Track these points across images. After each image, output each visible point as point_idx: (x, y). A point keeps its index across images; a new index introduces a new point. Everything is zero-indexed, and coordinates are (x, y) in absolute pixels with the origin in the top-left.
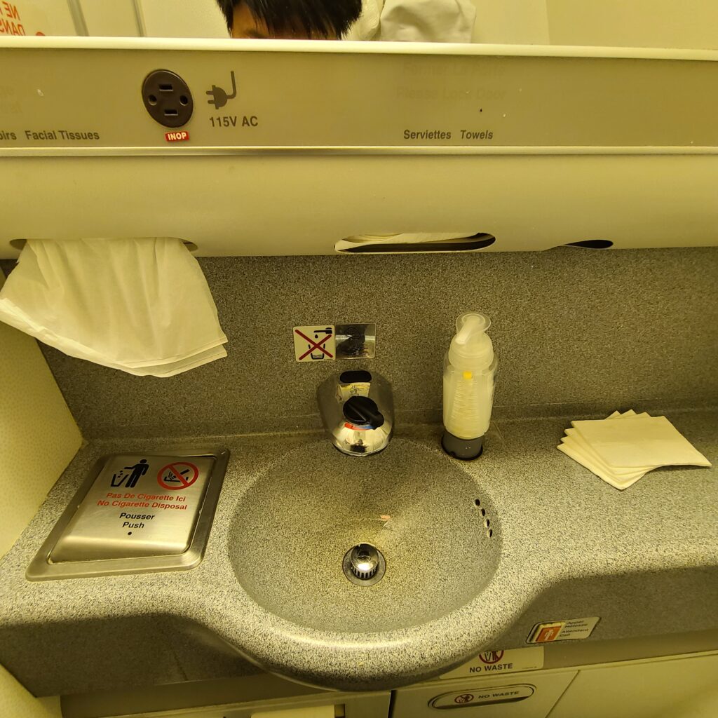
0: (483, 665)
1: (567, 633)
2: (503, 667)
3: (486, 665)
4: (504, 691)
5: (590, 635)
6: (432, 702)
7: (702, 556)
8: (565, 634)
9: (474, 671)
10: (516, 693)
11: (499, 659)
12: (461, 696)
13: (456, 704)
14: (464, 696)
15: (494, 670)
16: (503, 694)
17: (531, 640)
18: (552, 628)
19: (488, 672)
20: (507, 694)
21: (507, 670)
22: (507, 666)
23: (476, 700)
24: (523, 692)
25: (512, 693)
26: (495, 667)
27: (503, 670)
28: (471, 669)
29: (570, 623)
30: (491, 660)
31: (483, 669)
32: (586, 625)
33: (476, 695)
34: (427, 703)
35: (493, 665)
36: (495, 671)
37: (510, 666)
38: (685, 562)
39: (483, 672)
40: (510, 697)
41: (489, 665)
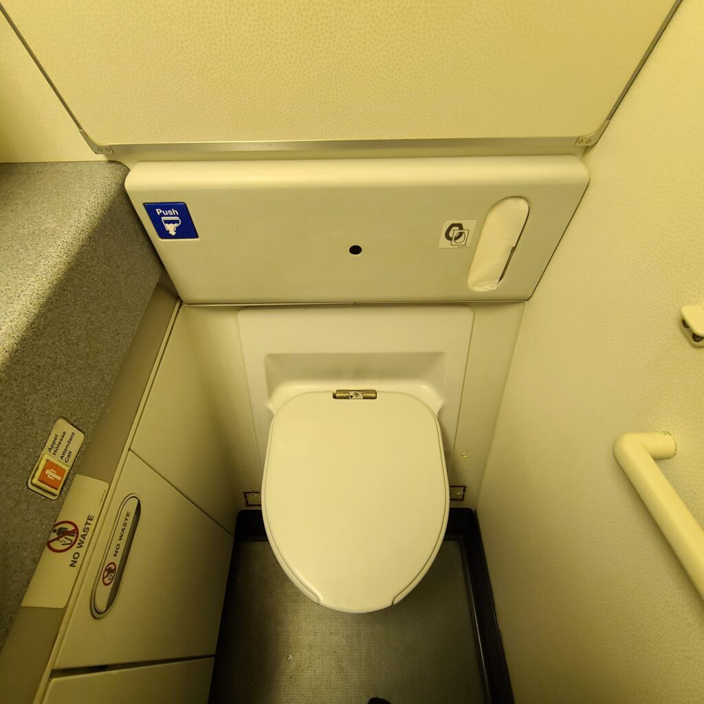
0: (74, 549)
1: (67, 454)
2: (87, 526)
3: (76, 545)
4: (120, 527)
5: (83, 432)
6: (96, 614)
7: (28, 303)
8: (66, 456)
9: (76, 562)
10: (128, 516)
11: (76, 529)
12: (104, 578)
13: (111, 585)
14: (106, 574)
15: (86, 537)
16: (123, 530)
17: (54, 495)
18: (44, 470)
19: (85, 545)
20: (125, 524)
21: (93, 523)
22: (89, 522)
23: (117, 561)
24: (131, 506)
25: (126, 519)
26: (83, 536)
27: (92, 528)
28: (71, 565)
29: (50, 450)
30: (73, 538)
31: (79, 550)
32: (64, 433)
33: (110, 559)
34: (96, 621)
35: (80, 538)
36: (88, 537)
37: (90, 518)
38: (25, 319)
39: (82, 551)
40: (130, 523)
41: (78, 541)
